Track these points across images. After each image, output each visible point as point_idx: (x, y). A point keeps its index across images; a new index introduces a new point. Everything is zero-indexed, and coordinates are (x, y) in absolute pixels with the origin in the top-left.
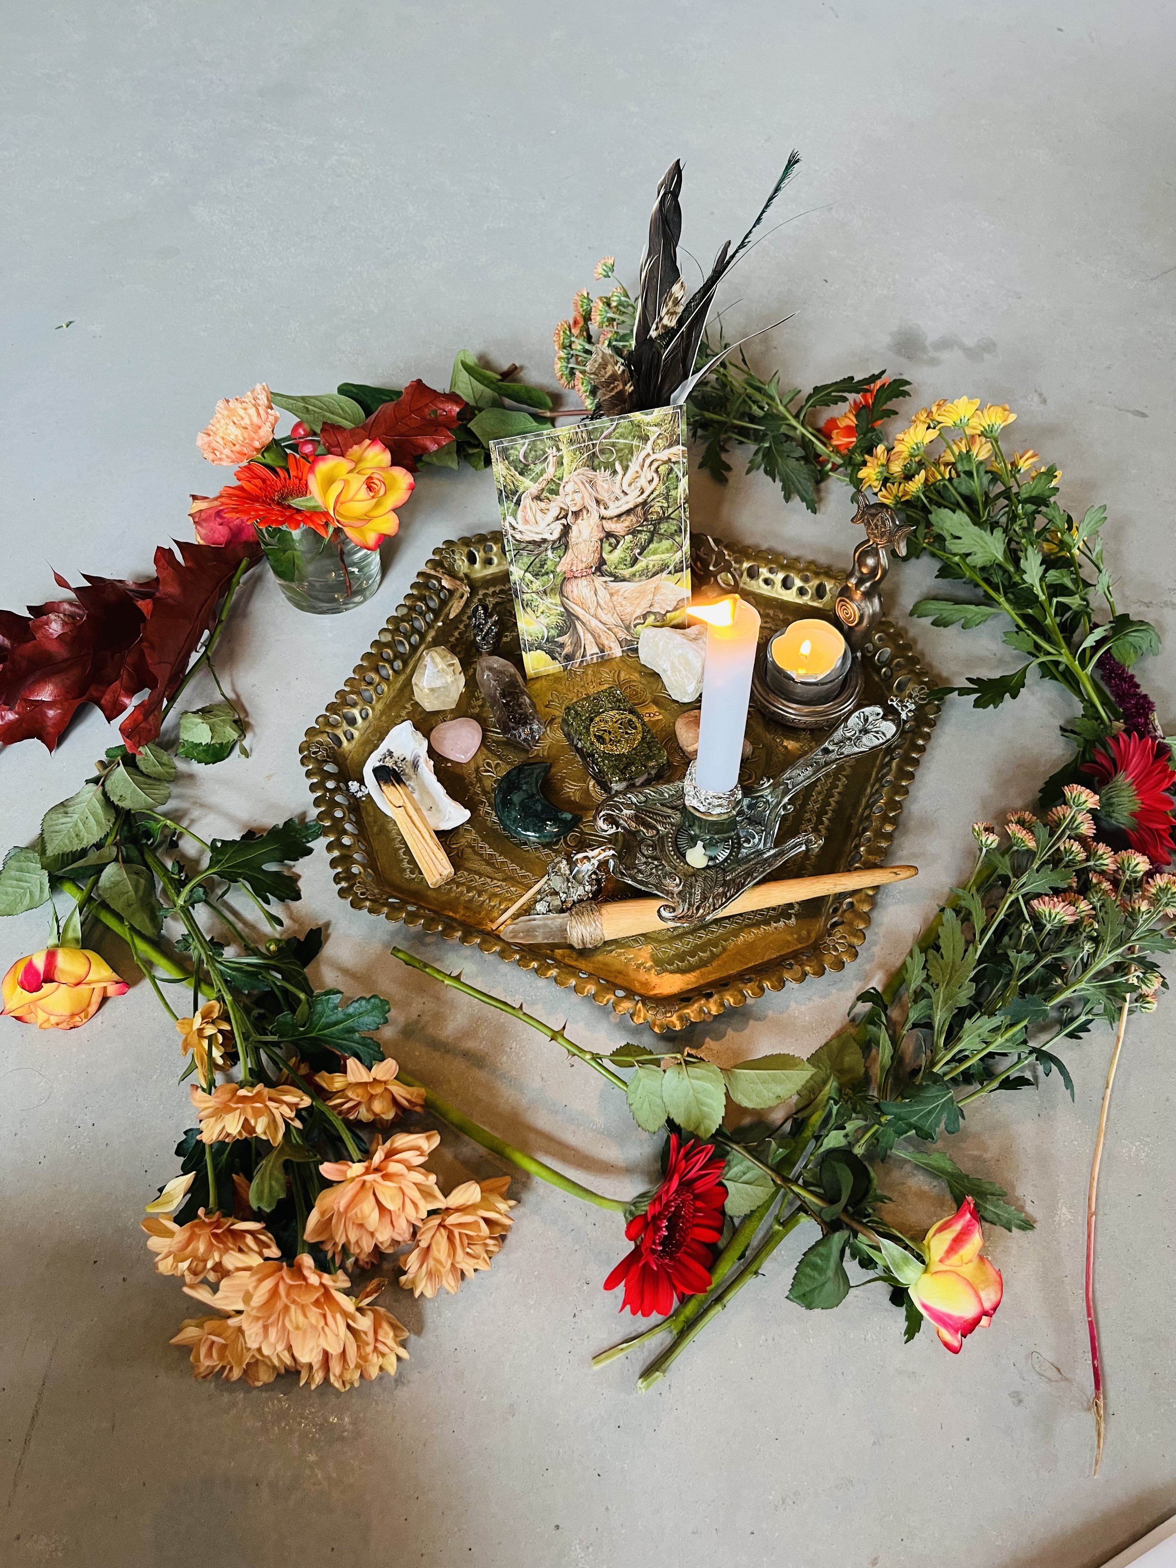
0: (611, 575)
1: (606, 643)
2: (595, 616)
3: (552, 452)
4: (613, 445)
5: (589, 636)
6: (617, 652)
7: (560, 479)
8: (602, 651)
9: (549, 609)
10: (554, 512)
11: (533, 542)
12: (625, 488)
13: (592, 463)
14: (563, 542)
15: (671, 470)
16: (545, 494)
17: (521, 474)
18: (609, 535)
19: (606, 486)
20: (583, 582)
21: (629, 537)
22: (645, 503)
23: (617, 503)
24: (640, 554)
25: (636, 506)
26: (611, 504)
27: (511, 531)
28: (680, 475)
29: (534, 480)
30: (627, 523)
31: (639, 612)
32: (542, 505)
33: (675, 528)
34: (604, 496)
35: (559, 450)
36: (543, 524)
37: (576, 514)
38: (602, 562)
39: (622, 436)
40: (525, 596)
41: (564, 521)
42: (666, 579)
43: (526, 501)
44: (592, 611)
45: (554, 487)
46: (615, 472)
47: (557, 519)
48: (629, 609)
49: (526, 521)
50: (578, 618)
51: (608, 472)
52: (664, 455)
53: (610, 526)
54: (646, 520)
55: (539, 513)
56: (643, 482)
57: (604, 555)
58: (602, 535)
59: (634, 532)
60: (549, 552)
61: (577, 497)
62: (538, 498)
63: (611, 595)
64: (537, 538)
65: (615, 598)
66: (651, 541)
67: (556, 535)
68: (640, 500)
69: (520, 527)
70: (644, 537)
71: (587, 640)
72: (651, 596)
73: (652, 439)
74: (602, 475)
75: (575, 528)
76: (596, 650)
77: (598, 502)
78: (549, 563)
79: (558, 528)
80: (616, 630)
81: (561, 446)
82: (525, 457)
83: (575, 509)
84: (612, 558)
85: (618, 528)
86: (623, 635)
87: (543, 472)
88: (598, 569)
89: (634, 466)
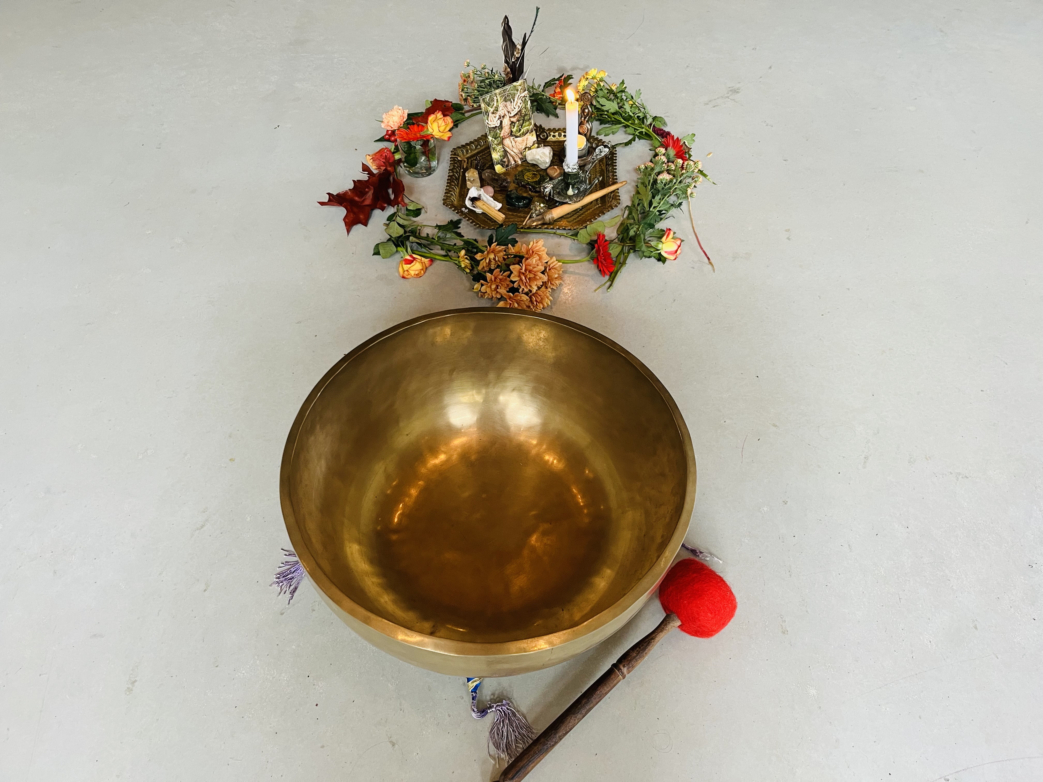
0: (515, 136)
1: (516, 159)
2: (512, 151)
3: (495, 98)
4: (510, 93)
5: (511, 158)
6: (520, 162)
7: (498, 106)
8: (516, 162)
9: (500, 150)
10: (498, 117)
11: (493, 128)
12: (515, 107)
13: (505, 100)
14: (501, 127)
15: (525, 99)
16: (495, 111)
17: (488, 106)
18: (512, 122)
19: (510, 107)
20: (508, 139)
21: (517, 122)
22: (520, 111)
23: (513, 112)
24: (521, 128)
25: (518, 112)
26: (511, 112)
27: (487, 125)
28: (528, 100)
29: (492, 108)
30: (516, 118)
31: (523, 147)
32: (494, 115)
33: (529, 118)
34: (510, 110)
35: (497, 97)
36: (495, 121)
37: (503, 117)
38: (512, 131)
39: (512, 90)
40: (493, 146)
41: (500, 120)
42: (529, 135)
43: (490, 114)
44: (511, 149)
45: (496, 109)
46: (511, 102)
47: (499, 119)
48: (521, 147)
49: (491, 121)
50: (508, 152)
51: (510, 102)
52: (523, 95)
53: (513, 119)
54: (521, 116)
55: (494, 118)
56: (519, 104)
57: (512, 129)
58: (510, 123)
59: (518, 121)
60: (498, 130)
61: (503, 111)
62: (493, 113)
63: (515, 142)
64: (494, 126)
65: (517, 143)
66: (523, 123)
67: (499, 124)
68: (519, 110)
69: (490, 123)
70: (521, 122)
71: (511, 159)
72: (526, 141)
73: (519, 90)
74: (508, 103)
75: (503, 121)
76: (514, 163)
77: (508, 112)
78: (498, 134)
79: (499, 122)
80: (518, 155)
81: (497, 96)
82: (489, 101)
83: (502, 115)
84: (514, 130)
85: (514, 120)
86: (520, 156)
87: (494, 104)
88: (511, 134)
89: (516, 99)
